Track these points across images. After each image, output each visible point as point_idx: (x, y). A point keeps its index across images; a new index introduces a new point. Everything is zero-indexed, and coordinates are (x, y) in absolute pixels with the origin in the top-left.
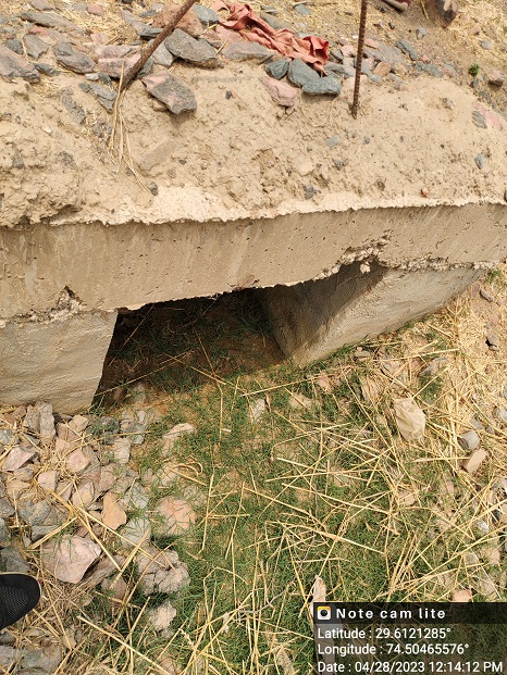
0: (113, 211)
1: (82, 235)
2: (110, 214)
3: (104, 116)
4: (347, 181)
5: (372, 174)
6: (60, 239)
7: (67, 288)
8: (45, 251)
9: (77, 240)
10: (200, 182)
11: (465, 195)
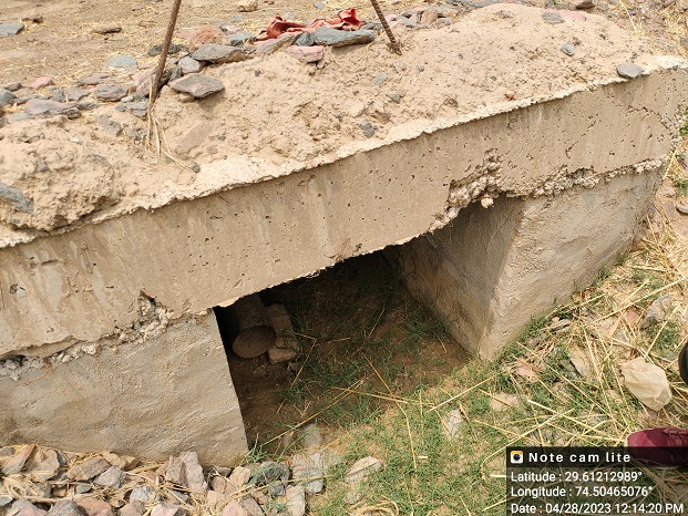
0: (154, 196)
1: (131, 227)
2: (152, 199)
3: (140, 123)
4: (410, 109)
5: (438, 96)
6: (111, 236)
7: (143, 294)
8: (101, 254)
9: (130, 235)
10: (244, 151)
11: (566, 86)
